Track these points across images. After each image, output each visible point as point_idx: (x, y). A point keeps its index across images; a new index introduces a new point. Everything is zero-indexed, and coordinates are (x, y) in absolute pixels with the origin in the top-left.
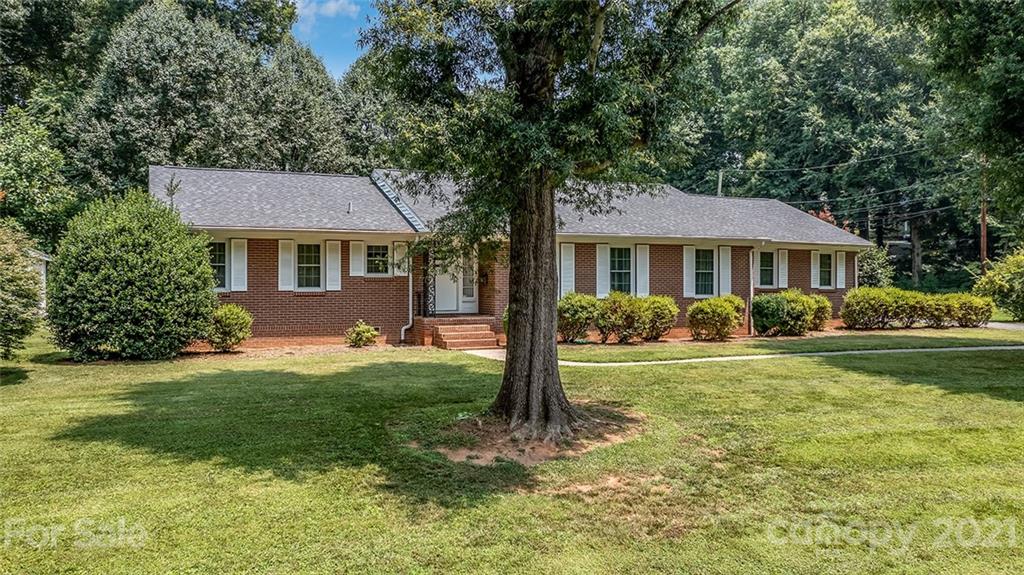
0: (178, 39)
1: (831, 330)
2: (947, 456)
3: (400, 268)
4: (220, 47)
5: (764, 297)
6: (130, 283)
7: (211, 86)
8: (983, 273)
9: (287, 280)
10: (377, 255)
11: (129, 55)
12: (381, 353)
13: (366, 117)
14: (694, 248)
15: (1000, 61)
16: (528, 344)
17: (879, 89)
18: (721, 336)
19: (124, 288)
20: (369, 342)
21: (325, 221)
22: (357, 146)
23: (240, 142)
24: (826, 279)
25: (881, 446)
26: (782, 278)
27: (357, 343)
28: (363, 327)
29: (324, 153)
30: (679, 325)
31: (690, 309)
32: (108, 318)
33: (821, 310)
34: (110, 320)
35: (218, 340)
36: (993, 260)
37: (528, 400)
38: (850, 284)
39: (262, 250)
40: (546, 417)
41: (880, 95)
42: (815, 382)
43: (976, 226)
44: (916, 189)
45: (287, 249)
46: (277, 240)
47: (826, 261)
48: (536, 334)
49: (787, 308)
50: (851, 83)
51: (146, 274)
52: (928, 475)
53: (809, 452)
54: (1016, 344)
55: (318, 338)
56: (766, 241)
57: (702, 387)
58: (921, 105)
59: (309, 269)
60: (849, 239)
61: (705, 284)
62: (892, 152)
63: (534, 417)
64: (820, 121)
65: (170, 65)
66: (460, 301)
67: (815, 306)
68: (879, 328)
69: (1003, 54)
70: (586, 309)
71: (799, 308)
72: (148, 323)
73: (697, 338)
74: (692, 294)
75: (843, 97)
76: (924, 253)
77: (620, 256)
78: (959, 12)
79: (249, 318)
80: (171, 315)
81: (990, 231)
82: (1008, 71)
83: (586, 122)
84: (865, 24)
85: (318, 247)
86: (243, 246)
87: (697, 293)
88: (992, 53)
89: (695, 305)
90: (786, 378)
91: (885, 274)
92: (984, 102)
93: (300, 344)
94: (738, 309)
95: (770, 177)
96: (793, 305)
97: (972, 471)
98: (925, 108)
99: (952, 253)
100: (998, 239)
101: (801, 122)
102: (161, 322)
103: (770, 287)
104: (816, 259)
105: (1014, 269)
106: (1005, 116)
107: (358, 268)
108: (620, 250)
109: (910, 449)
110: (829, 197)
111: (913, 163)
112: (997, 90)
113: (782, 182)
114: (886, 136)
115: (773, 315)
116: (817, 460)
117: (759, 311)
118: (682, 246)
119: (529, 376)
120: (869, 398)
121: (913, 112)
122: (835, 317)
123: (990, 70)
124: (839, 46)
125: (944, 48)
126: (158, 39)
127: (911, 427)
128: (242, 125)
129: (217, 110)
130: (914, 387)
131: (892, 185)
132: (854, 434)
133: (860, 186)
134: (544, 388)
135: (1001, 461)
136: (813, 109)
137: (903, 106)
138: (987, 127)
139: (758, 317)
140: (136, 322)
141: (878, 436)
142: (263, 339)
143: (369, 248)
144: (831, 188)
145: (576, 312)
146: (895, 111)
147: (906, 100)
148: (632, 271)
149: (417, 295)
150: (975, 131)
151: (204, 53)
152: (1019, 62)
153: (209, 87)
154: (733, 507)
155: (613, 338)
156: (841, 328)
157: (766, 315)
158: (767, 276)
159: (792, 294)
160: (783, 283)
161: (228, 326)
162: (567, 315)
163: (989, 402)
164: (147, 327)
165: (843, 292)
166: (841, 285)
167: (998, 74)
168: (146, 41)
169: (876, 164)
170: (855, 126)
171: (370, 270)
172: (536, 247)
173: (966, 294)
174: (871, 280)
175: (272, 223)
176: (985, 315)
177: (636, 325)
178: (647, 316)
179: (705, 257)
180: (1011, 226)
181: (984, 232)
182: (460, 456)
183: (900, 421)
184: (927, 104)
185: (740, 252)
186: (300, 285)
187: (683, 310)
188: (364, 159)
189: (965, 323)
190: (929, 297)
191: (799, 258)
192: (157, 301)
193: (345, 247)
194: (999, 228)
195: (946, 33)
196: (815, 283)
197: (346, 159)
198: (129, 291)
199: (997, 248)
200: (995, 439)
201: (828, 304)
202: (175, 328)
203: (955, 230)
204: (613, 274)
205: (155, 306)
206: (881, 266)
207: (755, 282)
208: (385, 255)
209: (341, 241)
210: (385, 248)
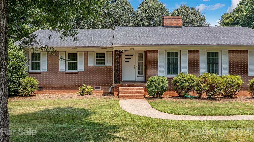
3: (109, 62)
9: (63, 67)
10: (100, 58)
31: (250, 82)
39: (53, 56)
46: (59, 52)
59: (73, 63)
66: (136, 77)
70: (188, 81)
74: (253, 74)
77: (213, 56)
85: (76, 54)
86: (45, 54)
93: (68, 93)
107: (92, 62)
108: (213, 53)
118: (247, 51)
142: (54, 90)
143: (97, 54)
145: (182, 83)
148: (219, 63)
155: (204, 95)
162: (178, 84)
171: (97, 63)
186: (69, 69)
187: (246, 82)
193: (86, 54)
204: (209, 65)
208: (104, 57)
209: (85, 52)
210: (104, 54)
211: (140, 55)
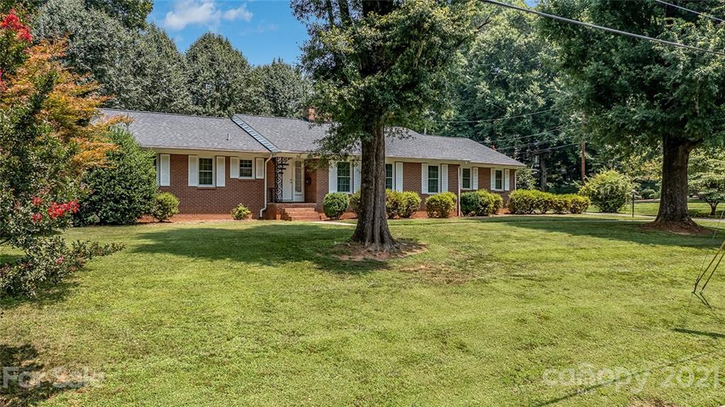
0: (81, 23)
1: (501, 214)
2: (572, 257)
3: (259, 173)
4: (110, 29)
5: (467, 194)
6: (113, 178)
7: (106, 56)
8: (583, 184)
9: (193, 180)
10: (246, 166)
11: (45, 32)
12: (250, 224)
13: (205, 80)
14: (428, 165)
15: (595, 65)
16: (373, 204)
17: (522, 71)
18: (444, 215)
19: (109, 181)
20: (245, 217)
21: (216, 144)
22: (199, 100)
23: (127, 94)
24: (499, 185)
25: (543, 254)
26: (475, 184)
27: (240, 217)
28: (241, 208)
29: (178, 102)
30: (421, 210)
31: (427, 199)
32: (100, 199)
33: (497, 202)
34: (101, 200)
35: (160, 214)
36: (589, 176)
37: (373, 233)
38: (512, 189)
39: (179, 161)
40: (382, 241)
41: (522, 76)
42: (505, 232)
43: (579, 160)
44: (544, 135)
45: (194, 160)
46: (188, 156)
47: (499, 174)
48: (377, 199)
49: (480, 200)
50: (505, 68)
51: (121, 173)
52: (564, 264)
53: (510, 256)
54: (601, 220)
55: (211, 215)
56: (468, 161)
57: (449, 233)
58: (545, 83)
59: (205, 173)
60: (512, 162)
61: (433, 187)
62: (530, 111)
63: (377, 241)
64: (487, 91)
65: (76, 41)
66: (294, 196)
67: (494, 200)
68: (528, 213)
69: (596, 61)
71: (486, 200)
72: (124, 202)
73: (431, 216)
74: (427, 192)
75: (500, 76)
76: (549, 176)
78: (574, 37)
79: (176, 201)
80: (138, 197)
81: (587, 161)
82: (598, 70)
83: (414, 92)
84: (512, 32)
85: (211, 160)
86: (167, 159)
87: (429, 191)
88: (591, 60)
89: (431, 197)
90: (489, 230)
91: (531, 182)
92: (586, 86)
94: (454, 201)
95: (457, 126)
96: (483, 198)
97: (584, 263)
98: (548, 86)
99: (565, 176)
100: (591, 166)
101: (476, 91)
102: (131, 201)
103: (468, 189)
104: (493, 174)
105: (600, 182)
106: (597, 94)
107: (235, 174)
109: (555, 255)
110: (492, 139)
111: (542, 119)
112: (593, 80)
113: (464, 129)
114: (526, 102)
115: (472, 204)
116: (514, 259)
117: (464, 201)
118: (421, 163)
119: (373, 220)
120: (532, 237)
121: (541, 87)
122: (504, 207)
123: (590, 68)
124: (498, 45)
125: (566, 55)
126: (67, 23)
127: (555, 247)
128: (127, 83)
129: (111, 72)
130: (554, 233)
131: (530, 133)
132: (529, 250)
133: (511, 132)
134: (381, 227)
135: (596, 260)
136: (483, 83)
137: (536, 83)
138: (588, 99)
139: (464, 205)
140: (116, 201)
141: (539, 251)
143: (241, 161)
144: (492, 134)
146: (531, 86)
147: (537, 80)
148: (393, 178)
149: (270, 190)
150: (582, 101)
151: (100, 33)
152: (604, 65)
153: (103, 56)
154: (482, 274)
156: (507, 213)
157: (468, 204)
158: (467, 183)
159: (482, 192)
160: (476, 187)
161: (167, 205)
163: (590, 238)
164: (123, 204)
165: (509, 192)
166: (507, 189)
167: (593, 71)
168: (59, 24)
169: (519, 119)
170: (507, 94)
171: (241, 175)
172: (376, 154)
173: (575, 194)
174: (524, 186)
175: (185, 145)
176: (585, 206)
177: (399, 208)
178: (405, 203)
179: (433, 170)
180: (597, 159)
181: (583, 162)
182: (346, 258)
183: (549, 245)
184: (549, 83)
185: (453, 167)
186: (200, 183)
187: (423, 200)
188: (204, 108)
189: (574, 211)
190: (555, 196)
191: (484, 172)
192: (128, 189)
193: (228, 160)
194: (591, 160)
195: (568, 46)
196: (493, 188)
197: (192, 107)
198: (112, 183)
199: (590, 172)
200: (594, 252)
201: (501, 199)
202: (139, 205)
203: (566, 162)
205: (128, 192)
206: (529, 178)
207: (460, 187)
208: (251, 166)
209: (226, 157)
210: (251, 162)
211: (298, 164)
